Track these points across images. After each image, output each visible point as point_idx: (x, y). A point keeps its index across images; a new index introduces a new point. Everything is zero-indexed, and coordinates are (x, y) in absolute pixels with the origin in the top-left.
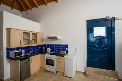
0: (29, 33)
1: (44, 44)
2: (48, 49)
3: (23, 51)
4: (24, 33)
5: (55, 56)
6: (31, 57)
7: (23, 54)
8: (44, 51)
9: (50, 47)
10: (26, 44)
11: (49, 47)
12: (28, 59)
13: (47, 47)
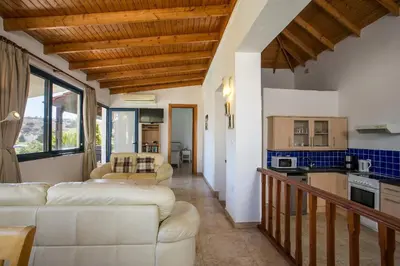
0: (307, 121)
1: (350, 147)
2: (361, 161)
3: (294, 160)
4: (296, 121)
5: (376, 182)
6: (309, 175)
7: (294, 165)
8: (349, 166)
9: (371, 158)
10: (300, 145)
11: (366, 158)
12: (304, 177)
13: (361, 158)
